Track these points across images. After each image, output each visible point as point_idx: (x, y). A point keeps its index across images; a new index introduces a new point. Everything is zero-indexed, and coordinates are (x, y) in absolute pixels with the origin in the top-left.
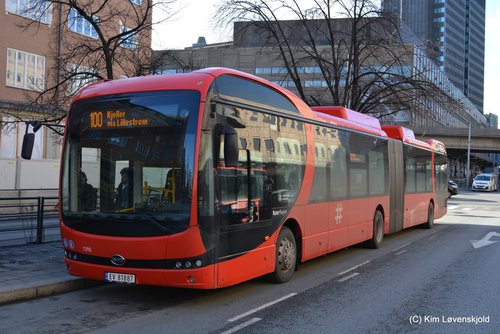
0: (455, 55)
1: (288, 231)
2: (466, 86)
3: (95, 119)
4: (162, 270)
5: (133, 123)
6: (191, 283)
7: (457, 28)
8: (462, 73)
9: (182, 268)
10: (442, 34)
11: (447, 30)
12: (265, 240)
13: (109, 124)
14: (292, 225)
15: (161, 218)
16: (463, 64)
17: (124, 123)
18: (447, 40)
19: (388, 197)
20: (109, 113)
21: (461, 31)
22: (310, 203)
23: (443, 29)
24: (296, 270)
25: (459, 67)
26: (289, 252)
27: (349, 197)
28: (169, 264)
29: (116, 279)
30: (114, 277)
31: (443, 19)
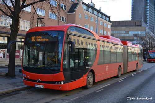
0: (151, 23)
1: (91, 73)
2: (154, 32)
3: (33, 39)
4: (52, 84)
5: (44, 40)
6: (60, 89)
7: (152, 16)
8: (153, 28)
9: (57, 84)
10: (148, 18)
11: (149, 17)
12: (83, 76)
13: (37, 40)
14: (92, 71)
15: (52, 69)
16: (153, 26)
17: (41, 40)
18: (149, 20)
19: (123, 63)
20: (37, 37)
21: (152, 17)
22: (98, 64)
23: (148, 17)
24: (93, 85)
25: (152, 26)
26: (91, 80)
27: (110, 63)
28: (53, 82)
29: (38, 87)
30: (37, 86)
31: (148, 15)
